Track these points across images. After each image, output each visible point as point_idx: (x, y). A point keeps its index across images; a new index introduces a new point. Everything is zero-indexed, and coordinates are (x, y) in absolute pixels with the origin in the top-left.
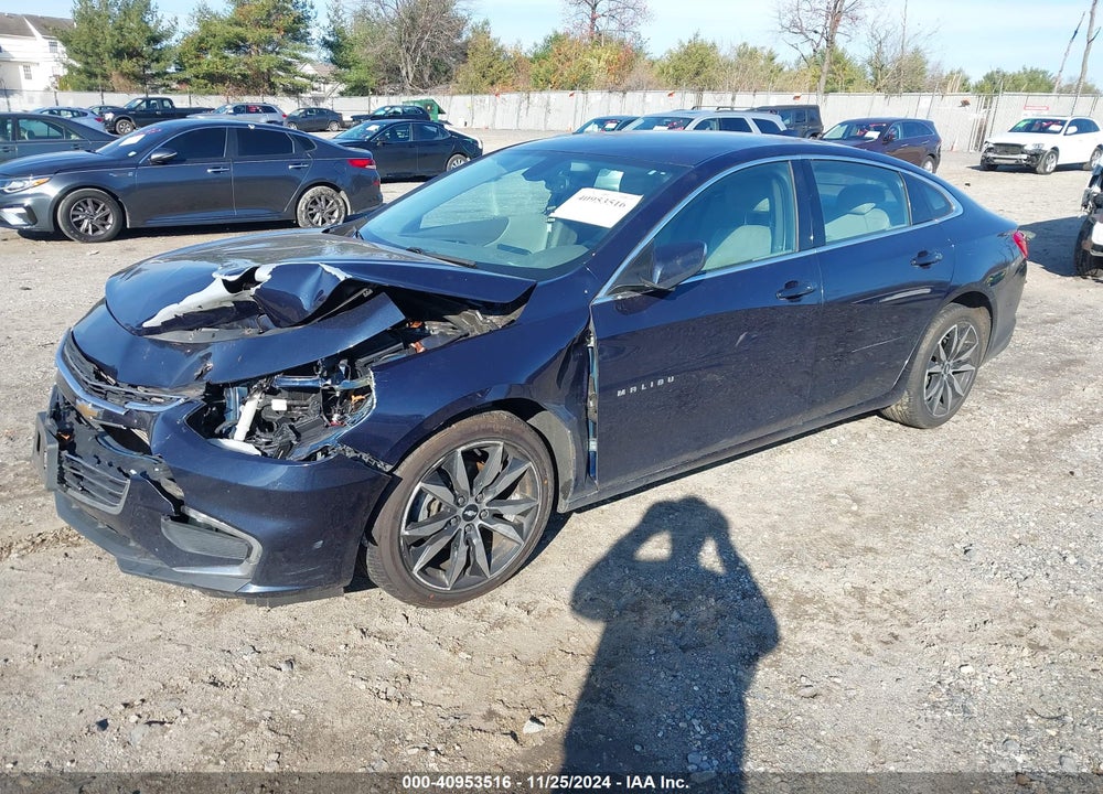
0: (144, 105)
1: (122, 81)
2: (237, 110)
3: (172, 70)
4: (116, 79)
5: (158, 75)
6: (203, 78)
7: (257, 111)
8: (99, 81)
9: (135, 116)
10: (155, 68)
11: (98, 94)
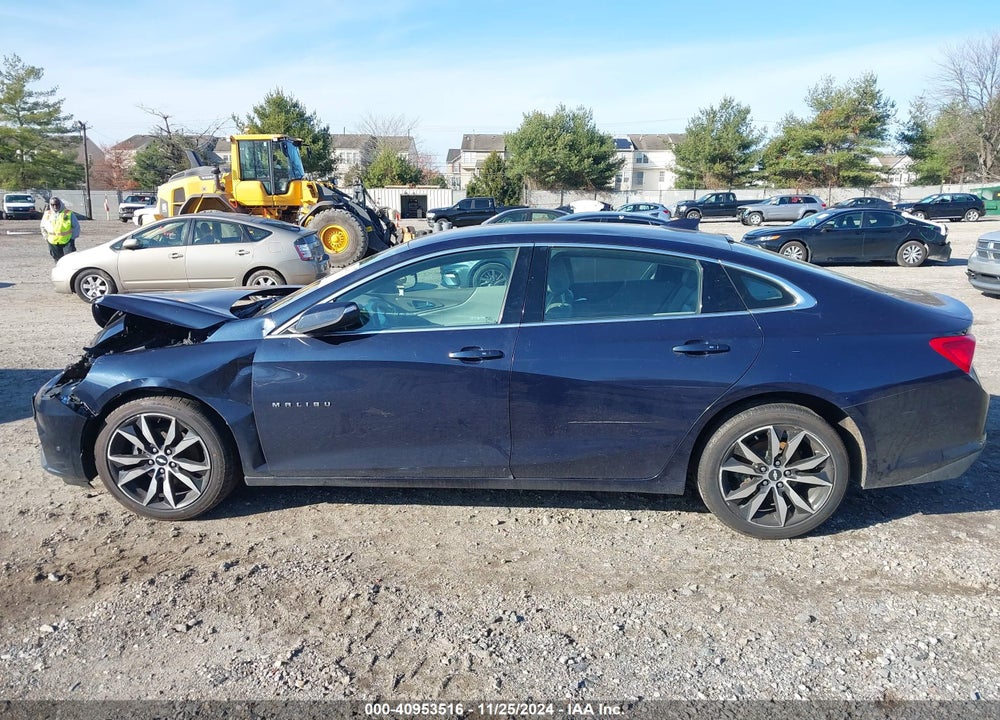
0: (713, 199)
1: (713, 180)
2: (783, 201)
3: (756, 168)
4: (708, 179)
5: (743, 174)
6: (780, 175)
7: (799, 202)
8: (695, 181)
9: (704, 208)
10: (742, 168)
11: (692, 192)
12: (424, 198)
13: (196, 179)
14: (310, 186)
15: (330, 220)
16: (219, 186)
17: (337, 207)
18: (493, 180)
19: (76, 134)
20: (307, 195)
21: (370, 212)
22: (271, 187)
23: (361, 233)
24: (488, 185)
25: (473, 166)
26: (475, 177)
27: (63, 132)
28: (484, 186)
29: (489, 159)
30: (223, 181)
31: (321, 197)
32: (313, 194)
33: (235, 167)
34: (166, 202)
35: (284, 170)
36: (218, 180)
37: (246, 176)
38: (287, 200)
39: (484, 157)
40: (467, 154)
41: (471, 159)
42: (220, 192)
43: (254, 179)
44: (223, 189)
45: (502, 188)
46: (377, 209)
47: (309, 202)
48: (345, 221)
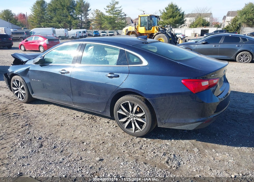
12: (208, 30)
13: (131, 26)
14: (156, 28)
15: (160, 37)
16: (136, 28)
17: (163, 33)
18: (235, 25)
19: (124, 17)
20: (156, 30)
21: (172, 34)
22: (147, 28)
23: (167, 40)
24: (233, 26)
25: (229, 20)
26: (229, 24)
27: (122, 16)
28: (232, 26)
29: (235, 18)
30: (136, 27)
31: (159, 30)
32: (157, 30)
33: (139, 23)
34: (124, 33)
35: (151, 24)
36: (135, 27)
37: (142, 26)
38: (151, 32)
39: (233, 18)
40: (228, 17)
41: (229, 19)
42: (136, 30)
43: (143, 26)
44: (136, 29)
45: (237, 27)
46: (174, 34)
47: (156, 32)
48: (163, 37)
